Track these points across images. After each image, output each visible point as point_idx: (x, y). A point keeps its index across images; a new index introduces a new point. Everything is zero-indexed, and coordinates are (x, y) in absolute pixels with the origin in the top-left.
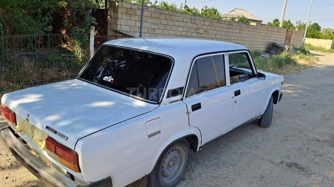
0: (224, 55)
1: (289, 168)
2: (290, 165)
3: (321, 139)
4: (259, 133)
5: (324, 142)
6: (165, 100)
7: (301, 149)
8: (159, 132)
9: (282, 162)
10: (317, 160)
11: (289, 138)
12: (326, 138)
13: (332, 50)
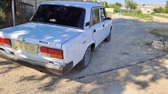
0: (98, 8)
1: (124, 55)
2: (123, 53)
3: (129, 44)
4: (107, 44)
5: (130, 44)
6: (85, 28)
7: (124, 48)
8: (85, 41)
9: (120, 53)
10: (131, 50)
11: (118, 45)
12: (130, 43)
13: (114, 13)
